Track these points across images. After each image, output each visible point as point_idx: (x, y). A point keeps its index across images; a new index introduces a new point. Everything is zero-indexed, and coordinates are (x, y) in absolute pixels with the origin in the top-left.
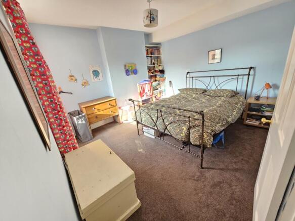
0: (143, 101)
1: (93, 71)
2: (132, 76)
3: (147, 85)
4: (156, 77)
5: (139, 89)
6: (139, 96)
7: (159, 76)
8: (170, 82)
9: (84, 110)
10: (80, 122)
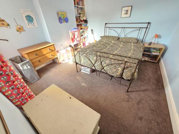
0: (75, 45)
1: (26, 17)
2: (64, 24)
3: (76, 32)
4: (81, 26)
5: (71, 36)
6: (72, 42)
7: (84, 25)
8: (92, 30)
9: (26, 56)
10: (25, 68)
